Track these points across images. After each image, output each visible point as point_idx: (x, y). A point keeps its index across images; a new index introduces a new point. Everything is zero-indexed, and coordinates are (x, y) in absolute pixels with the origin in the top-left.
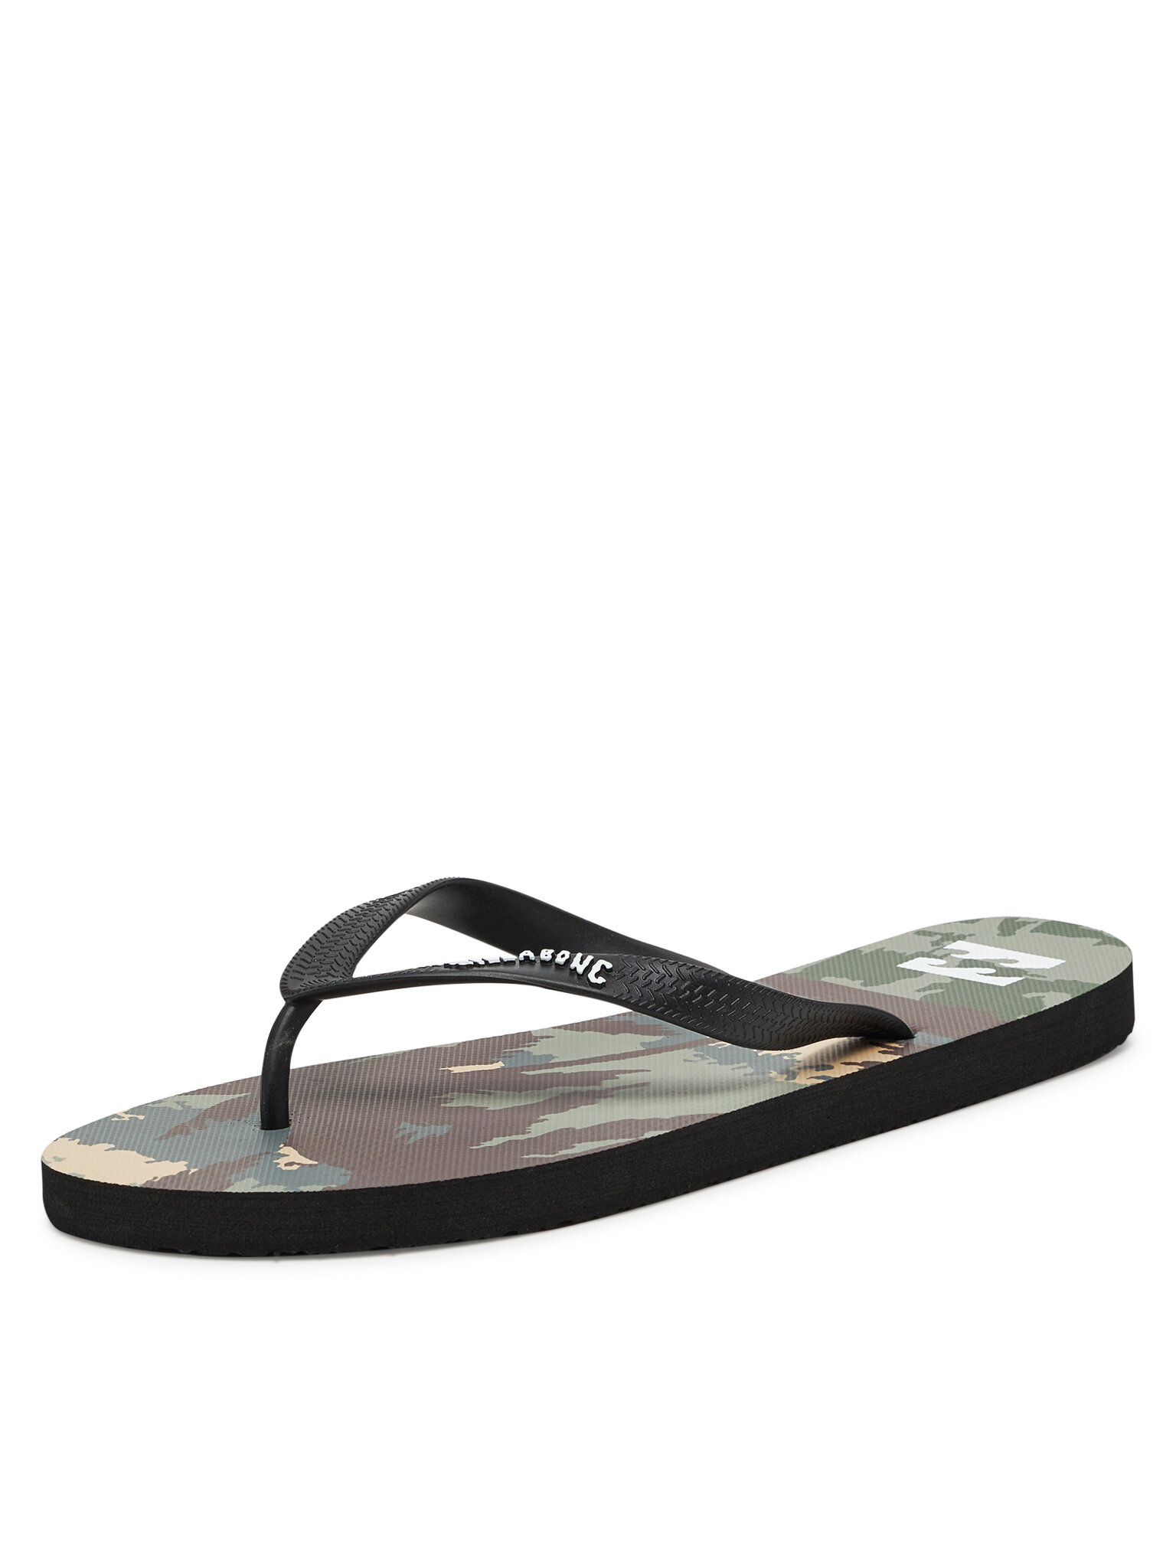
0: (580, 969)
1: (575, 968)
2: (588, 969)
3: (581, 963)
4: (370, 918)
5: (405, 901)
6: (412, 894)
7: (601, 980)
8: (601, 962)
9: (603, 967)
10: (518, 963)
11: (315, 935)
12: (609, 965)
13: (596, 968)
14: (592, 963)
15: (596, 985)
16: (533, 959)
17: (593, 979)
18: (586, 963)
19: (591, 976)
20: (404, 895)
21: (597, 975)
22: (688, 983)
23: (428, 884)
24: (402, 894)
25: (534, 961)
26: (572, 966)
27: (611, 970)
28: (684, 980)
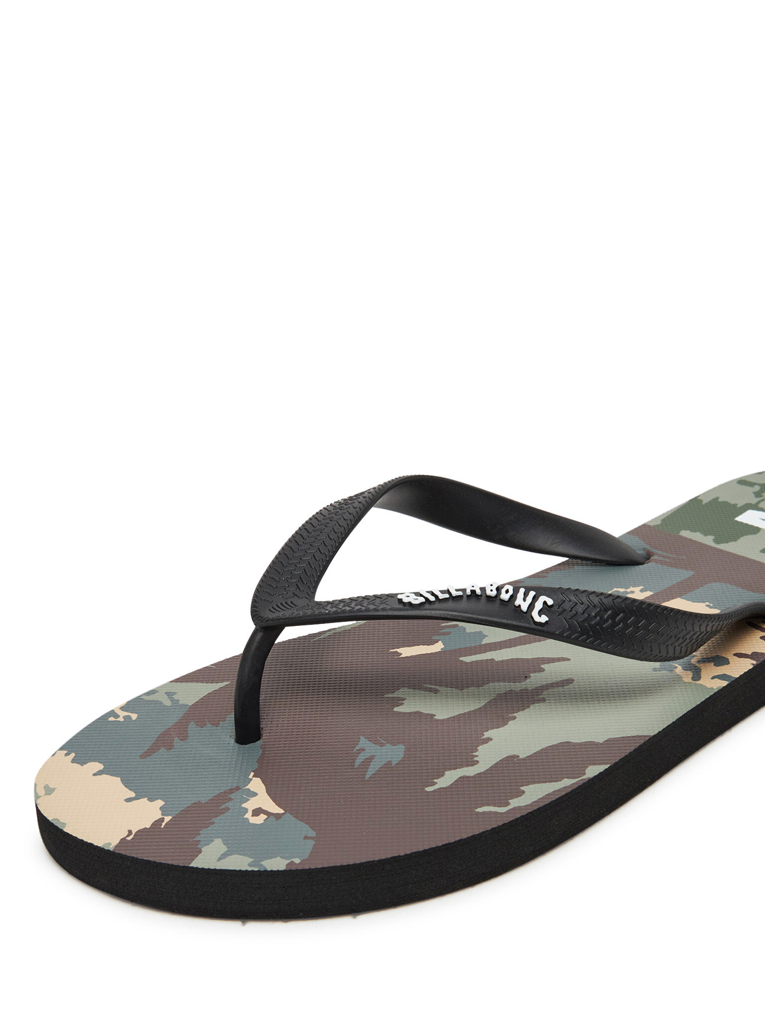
0: (524, 608)
1: (520, 606)
2: (531, 606)
3: (524, 600)
4: (345, 511)
5: (369, 498)
6: (376, 492)
7: (544, 619)
8: (543, 598)
9: (545, 603)
10: (465, 598)
11: (303, 525)
12: (550, 602)
13: (539, 605)
14: (535, 599)
15: (540, 624)
16: (480, 594)
17: (537, 618)
18: (529, 599)
19: (535, 614)
20: (369, 493)
21: (540, 613)
22: (610, 612)
23: (389, 482)
24: (369, 491)
25: (481, 596)
26: (517, 603)
27: (552, 606)
28: (606, 611)
